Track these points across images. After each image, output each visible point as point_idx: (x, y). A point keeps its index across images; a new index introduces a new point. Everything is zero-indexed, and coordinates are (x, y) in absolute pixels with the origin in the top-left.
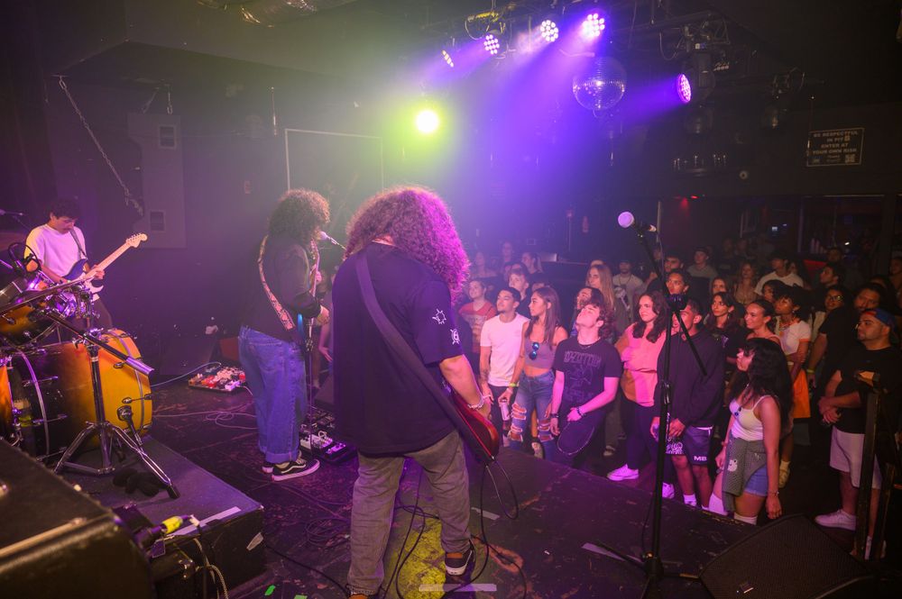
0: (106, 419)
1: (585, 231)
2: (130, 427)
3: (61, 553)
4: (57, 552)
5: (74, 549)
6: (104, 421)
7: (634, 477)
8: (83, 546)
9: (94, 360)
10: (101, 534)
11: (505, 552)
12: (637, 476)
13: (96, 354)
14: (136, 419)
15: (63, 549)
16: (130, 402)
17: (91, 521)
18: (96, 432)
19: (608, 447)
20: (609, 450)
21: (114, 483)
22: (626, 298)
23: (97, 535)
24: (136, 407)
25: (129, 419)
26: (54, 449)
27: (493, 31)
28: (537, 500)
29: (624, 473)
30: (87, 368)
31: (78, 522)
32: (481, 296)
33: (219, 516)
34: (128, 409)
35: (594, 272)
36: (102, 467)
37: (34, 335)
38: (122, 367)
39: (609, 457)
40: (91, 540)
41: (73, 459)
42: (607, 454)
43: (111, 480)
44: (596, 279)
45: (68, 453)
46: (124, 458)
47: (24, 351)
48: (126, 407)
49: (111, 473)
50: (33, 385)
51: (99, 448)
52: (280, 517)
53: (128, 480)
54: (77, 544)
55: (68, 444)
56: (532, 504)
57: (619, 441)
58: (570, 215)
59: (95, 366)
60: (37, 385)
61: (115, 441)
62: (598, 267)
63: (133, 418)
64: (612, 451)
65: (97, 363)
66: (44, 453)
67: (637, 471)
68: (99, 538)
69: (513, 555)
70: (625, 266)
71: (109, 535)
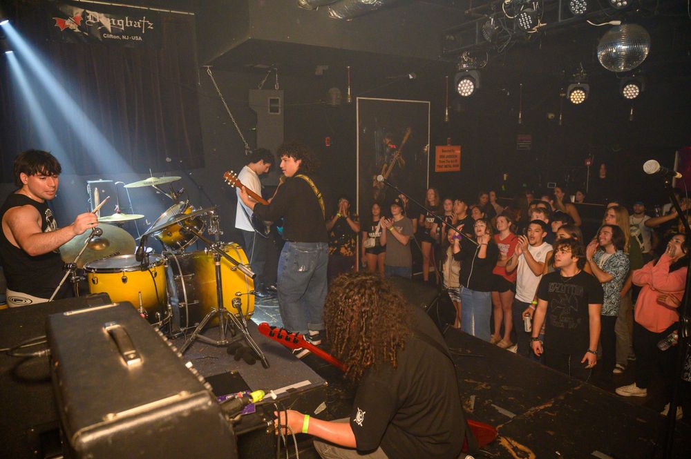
0: (224, 306)
1: (602, 177)
2: (239, 313)
3: (170, 418)
4: (168, 416)
5: (179, 416)
6: (223, 308)
7: (642, 395)
8: (186, 414)
9: (218, 264)
10: (199, 406)
11: (520, 447)
12: (645, 395)
13: (219, 260)
14: (244, 307)
15: (172, 415)
16: (240, 295)
17: (193, 395)
18: (217, 315)
19: (618, 365)
20: (618, 368)
21: (228, 352)
22: (640, 237)
23: (196, 407)
24: (244, 299)
25: (239, 307)
26: (191, 324)
27: (527, 10)
28: (550, 405)
29: (631, 391)
30: (213, 269)
31: (184, 394)
32: (506, 229)
33: (296, 386)
34: (239, 300)
35: (612, 212)
36: (220, 339)
37: (183, 244)
38: (235, 270)
39: (618, 374)
40: (192, 410)
41: (202, 332)
42: (616, 371)
43: (225, 349)
44: (612, 218)
45: (199, 327)
46: (235, 335)
47: (176, 255)
48: (238, 299)
49: (226, 345)
50: (180, 278)
51: (218, 326)
52: (340, 391)
53: (237, 350)
54: (181, 412)
55: (200, 322)
56: (545, 409)
57: (629, 361)
58: (588, 163)
59: (218, 269)
60: (182, 279)
61: (229, 322)
62: (615, 208)
63: (242, 307)
64: (621, 369)
65: (219, 266)
66: (185, 326)
67: (645, 390)
68: (197, 409)
69: (527, 450)
70: (639, 207)
71: (204, 407)
